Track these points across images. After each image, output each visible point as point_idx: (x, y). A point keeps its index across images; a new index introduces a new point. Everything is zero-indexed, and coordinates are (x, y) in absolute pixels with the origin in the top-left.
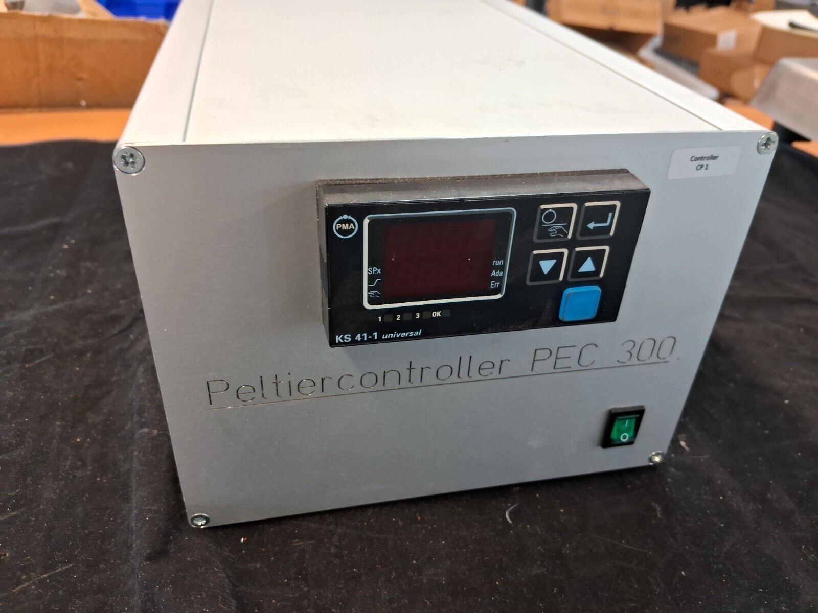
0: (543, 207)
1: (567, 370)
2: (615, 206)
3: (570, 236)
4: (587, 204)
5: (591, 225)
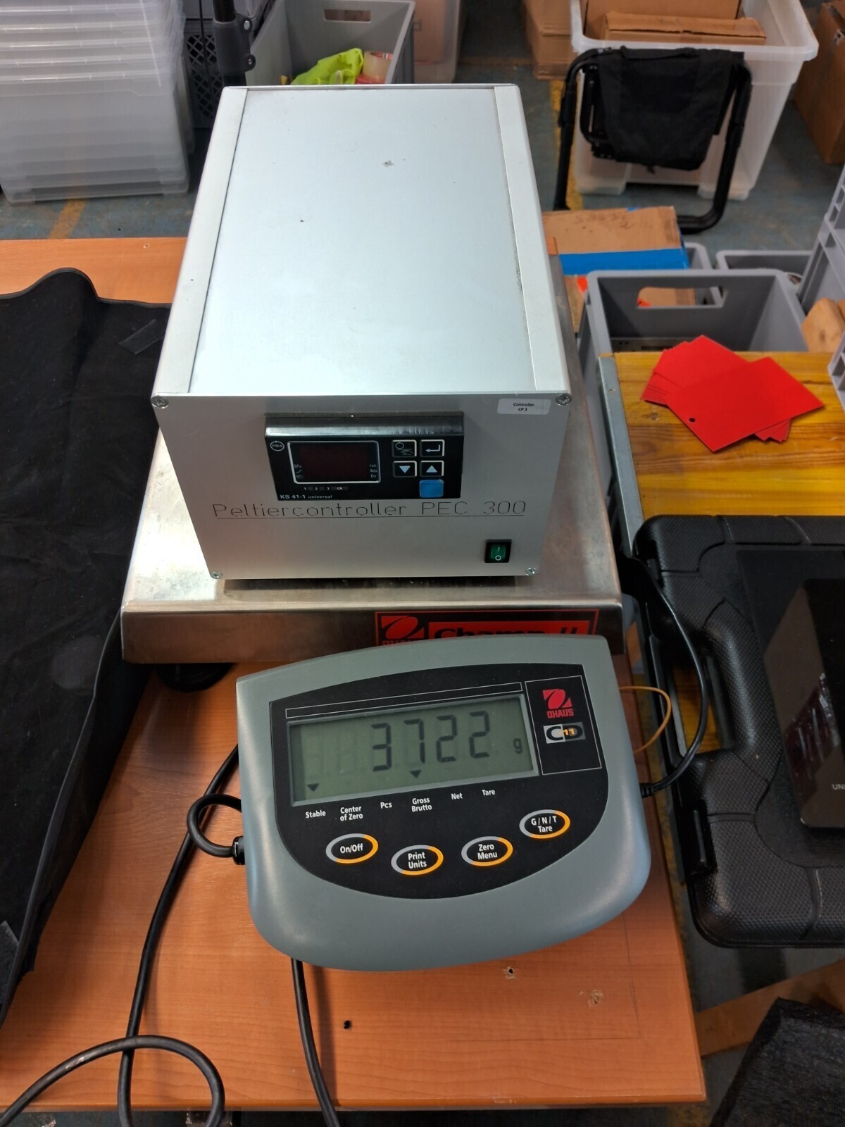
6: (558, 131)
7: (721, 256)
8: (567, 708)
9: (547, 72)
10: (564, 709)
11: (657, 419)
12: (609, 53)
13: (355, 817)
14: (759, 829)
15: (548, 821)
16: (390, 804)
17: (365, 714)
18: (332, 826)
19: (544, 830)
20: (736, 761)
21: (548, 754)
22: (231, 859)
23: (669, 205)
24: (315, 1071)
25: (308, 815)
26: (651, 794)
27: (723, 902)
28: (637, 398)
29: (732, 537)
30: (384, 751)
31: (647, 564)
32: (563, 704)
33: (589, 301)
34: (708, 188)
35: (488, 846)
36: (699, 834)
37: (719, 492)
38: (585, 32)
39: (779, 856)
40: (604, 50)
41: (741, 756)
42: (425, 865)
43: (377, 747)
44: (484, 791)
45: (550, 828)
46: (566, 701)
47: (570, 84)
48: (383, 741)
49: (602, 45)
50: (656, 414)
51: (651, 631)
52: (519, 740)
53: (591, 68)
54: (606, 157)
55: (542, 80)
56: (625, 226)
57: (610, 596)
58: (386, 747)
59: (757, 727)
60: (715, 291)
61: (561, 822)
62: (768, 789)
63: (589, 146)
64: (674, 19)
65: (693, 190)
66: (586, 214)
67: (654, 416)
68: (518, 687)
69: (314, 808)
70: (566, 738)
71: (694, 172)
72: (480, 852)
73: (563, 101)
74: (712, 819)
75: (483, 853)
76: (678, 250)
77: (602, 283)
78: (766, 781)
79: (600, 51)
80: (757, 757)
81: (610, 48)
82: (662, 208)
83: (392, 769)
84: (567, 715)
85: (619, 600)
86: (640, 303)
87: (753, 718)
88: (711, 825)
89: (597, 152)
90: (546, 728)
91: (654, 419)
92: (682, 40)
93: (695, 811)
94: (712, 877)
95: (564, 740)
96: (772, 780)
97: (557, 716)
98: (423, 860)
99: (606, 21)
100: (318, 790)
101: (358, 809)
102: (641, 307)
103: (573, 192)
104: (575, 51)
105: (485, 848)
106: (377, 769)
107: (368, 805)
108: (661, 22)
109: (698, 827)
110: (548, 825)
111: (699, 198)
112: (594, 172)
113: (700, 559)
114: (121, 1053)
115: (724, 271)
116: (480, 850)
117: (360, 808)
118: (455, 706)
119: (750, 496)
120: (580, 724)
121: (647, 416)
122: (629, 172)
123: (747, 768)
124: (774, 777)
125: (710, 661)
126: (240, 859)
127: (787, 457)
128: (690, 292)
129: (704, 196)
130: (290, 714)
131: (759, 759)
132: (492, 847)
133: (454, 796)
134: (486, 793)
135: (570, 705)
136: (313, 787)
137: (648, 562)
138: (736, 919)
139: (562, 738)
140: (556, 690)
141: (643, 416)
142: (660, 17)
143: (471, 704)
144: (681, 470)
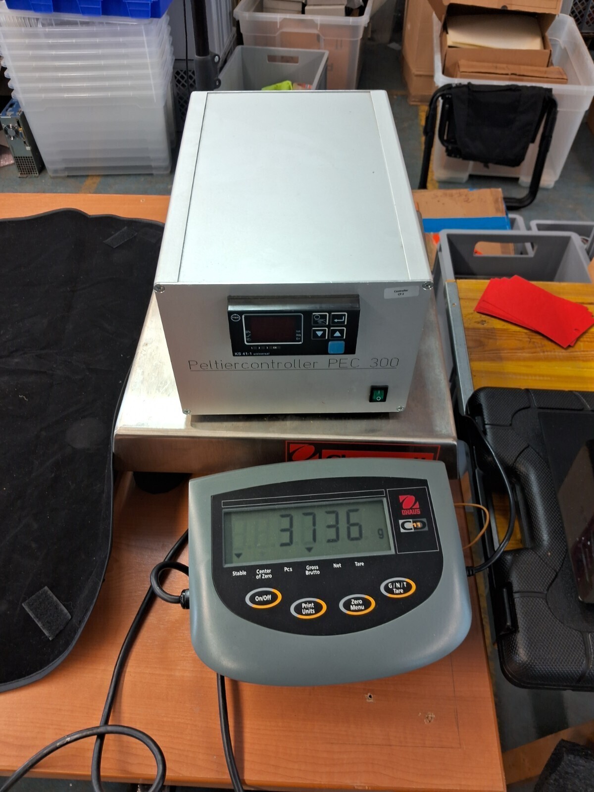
0: (314, 314)
1: (346, 368)
2: (345, 315)
3: (327, 324)
4: (333, 313)
5: (336, 320)
6: (423, 139)
7: (534, 223)
8: (416, 509)
9: (417, 100)
10: (414, 509)
11: (485, 325)
12: (459, 86)
13: (266, 576)
14: (549, 603)
15: (400, 586)
16: (291, 569)
17: (276, 507)
18: (251, 582)
19: (398, 591)
20: (534, 556)
21: (402, 539)
22: (180, 605)
23: (498, 187)
24: (230, 758)
25: (235, 574)
26: (473, 575)
27: (522, 654)
28: (472, 311)
29: (535, 404)
30: (288, 533)
31: (475, 420)
32: (413, 506)
33: (440, 250)
34: (526, 179)
35: (358, 601)
36: (507, 605)
37: (527, 375)
38: (443, 73)
39: (562, 623)
40: (456, 84)
41: (538, 553)
42: (314, 612)
43: (283, 530)
44: (356, 563)
45: (402, 591)
46: (415, 503)
47: (432, 107)
48: (288, 526)
49: (455, 81)
50: (485, 321)
51: (477, 466)
52: (382, 530)
53: (447, 96)
54: (455, 157)
55: (413, 105)
56: (467, 201)
57: (448, 437)
58: (290, 530)
59: (549, 534)
60: (528, 245)
61: (409, 587)
62: (556, 576)
63: (444, 148)
64: (504, 66)
65: (515, 180)
66: (440, 192)
67: (483, 322)
68: (382, 493)
69: (238, 569)
70: (414, 529)
71: (517, 168)
72: (352, 605)
73: (427, 118)
74: (516, 595)
75: (354, 606)
76: (504, 218)
77: (450, 238)
78: (555, 571)
79: (454, 86)
80: (549, 554)
81: (460, 84)
82: (493, 190)
83: (293, 546)
84: (416, 513)
85: (454, 439)
86: (476, 252)
87: (547, 527)
88: (515, 599)
89: (450, 153)
90: (401, 522)
91: (483, 324)
92: (510, 79)
93: (504, 590)
94: (515, 635)
95: (413, 531)
96: (559, 570)
97: (409, 514)
98: (312, 608)
99: (459, 66)
100: (241, 557)
101: (269, 571)
102: (477, 255)
103: (432, 180)
104: (436, 85)
105: (356, 602)
106: (283, 545)
107: (276, 569)
108: (496, 68)
109: (506, 601)
110: (400, 588)
111: (520, 186)
112: (447, 167)
113: (513, 417)
114: (96, 736)
115: (535, 232)
116: (352, 603)
117: (270, 570)
118: (338, 505)
119: (549, 378)
120: (425, 520)
121: (478, 323)
122: (471, 167)
123: (542, 561)
124: (560, 568)
125: (518, 488)
126: (186, 605)
127: (576, 353)
128: (511, 246)
129: (524, 185)
130: (225, 504)
131: (551, 556)
132: (361, 602)
133: (335, 566)
134: (358, 564)
135: (418, 507)
136: (238, 555)
137: (476, 418)
138: (531, 666)
139: (412, 529)
140: (409, 496)
141: (476, 322)
142: (495, 65)
143: (349, 504)
144: (501, 359)
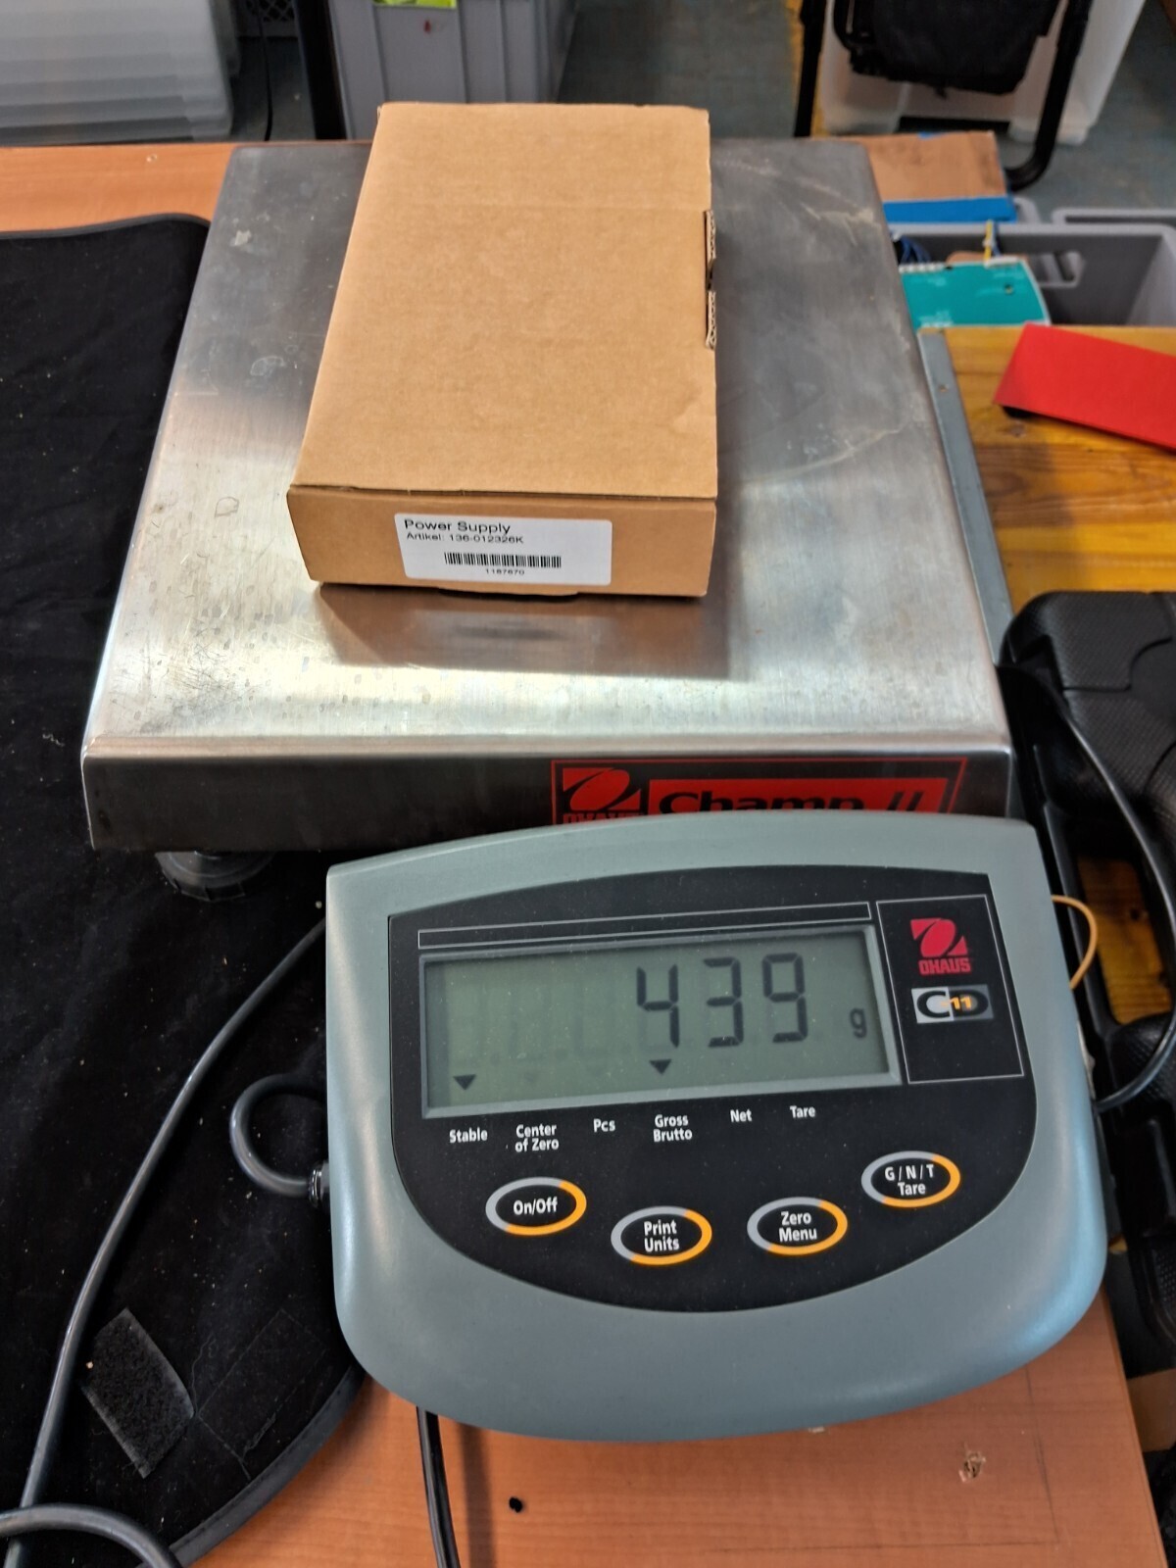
8: (959, 957)
10: (953, 957)
11: (1022, 435)
13: (543, 1145)
15: (918, 1174)
16: (611, 1123)
18: (499, 1160)
19: (910, 1190)
21: (919, 1044)
25: (455, 1136)
28: (986, 405)
35: (800, 1216)
36: (1164, 1164)
42: (677, 1247)
44: (793, 1108)
45: (922, 1188)
46: (957, 939)
50: (1021, 427)
52: (862, 1012)
54: (872, 73)
56: (917, 161)
57: (993, 735)
61: (941, 1177)
63: (846, 54)
65: (1001, 128)
67: (1016, 430)
68: (861, 911)
69: (465, 1123)
70: (955, 1015)
71: (1007, 98)
72: (785, 1229)
75: (789, 1230)
76: (1002, 202)
82: (974, 135)
85: (1004, 740)
89: (859, 64)
90: (917, 994)
91: (1017, 434)
93: (1153, 1123)
97: (939, 971)
98: (673, 1237)
100: (474, 1087)
101: (551, 1130)
103: (820, 130)
105: (794, 1219)
107: (569, 1122)
109: (1160, 1151)
110: (917, 1181)
111: (1013, 140)
112: (851, 99)
113: (1132, 667)
116: (784, 1222)
117: (554, 1127)
118: (736, 943)
121: (1005, 430)
122: (905, 96)
129: (1019, 137)
130: (426, 940)
133: (735, 1116)
134: (799, 1113)
136: (465, 1082)
140: (936, 920)
141: (998, 429)
143: (767, 941)
144: (1069, 520)
